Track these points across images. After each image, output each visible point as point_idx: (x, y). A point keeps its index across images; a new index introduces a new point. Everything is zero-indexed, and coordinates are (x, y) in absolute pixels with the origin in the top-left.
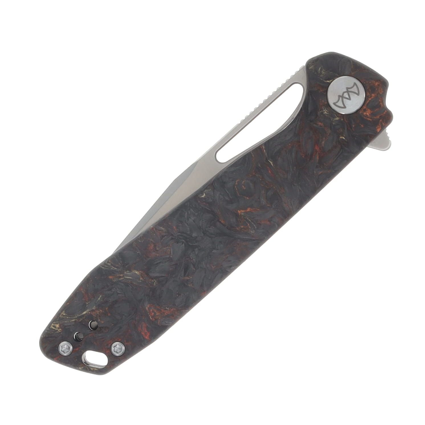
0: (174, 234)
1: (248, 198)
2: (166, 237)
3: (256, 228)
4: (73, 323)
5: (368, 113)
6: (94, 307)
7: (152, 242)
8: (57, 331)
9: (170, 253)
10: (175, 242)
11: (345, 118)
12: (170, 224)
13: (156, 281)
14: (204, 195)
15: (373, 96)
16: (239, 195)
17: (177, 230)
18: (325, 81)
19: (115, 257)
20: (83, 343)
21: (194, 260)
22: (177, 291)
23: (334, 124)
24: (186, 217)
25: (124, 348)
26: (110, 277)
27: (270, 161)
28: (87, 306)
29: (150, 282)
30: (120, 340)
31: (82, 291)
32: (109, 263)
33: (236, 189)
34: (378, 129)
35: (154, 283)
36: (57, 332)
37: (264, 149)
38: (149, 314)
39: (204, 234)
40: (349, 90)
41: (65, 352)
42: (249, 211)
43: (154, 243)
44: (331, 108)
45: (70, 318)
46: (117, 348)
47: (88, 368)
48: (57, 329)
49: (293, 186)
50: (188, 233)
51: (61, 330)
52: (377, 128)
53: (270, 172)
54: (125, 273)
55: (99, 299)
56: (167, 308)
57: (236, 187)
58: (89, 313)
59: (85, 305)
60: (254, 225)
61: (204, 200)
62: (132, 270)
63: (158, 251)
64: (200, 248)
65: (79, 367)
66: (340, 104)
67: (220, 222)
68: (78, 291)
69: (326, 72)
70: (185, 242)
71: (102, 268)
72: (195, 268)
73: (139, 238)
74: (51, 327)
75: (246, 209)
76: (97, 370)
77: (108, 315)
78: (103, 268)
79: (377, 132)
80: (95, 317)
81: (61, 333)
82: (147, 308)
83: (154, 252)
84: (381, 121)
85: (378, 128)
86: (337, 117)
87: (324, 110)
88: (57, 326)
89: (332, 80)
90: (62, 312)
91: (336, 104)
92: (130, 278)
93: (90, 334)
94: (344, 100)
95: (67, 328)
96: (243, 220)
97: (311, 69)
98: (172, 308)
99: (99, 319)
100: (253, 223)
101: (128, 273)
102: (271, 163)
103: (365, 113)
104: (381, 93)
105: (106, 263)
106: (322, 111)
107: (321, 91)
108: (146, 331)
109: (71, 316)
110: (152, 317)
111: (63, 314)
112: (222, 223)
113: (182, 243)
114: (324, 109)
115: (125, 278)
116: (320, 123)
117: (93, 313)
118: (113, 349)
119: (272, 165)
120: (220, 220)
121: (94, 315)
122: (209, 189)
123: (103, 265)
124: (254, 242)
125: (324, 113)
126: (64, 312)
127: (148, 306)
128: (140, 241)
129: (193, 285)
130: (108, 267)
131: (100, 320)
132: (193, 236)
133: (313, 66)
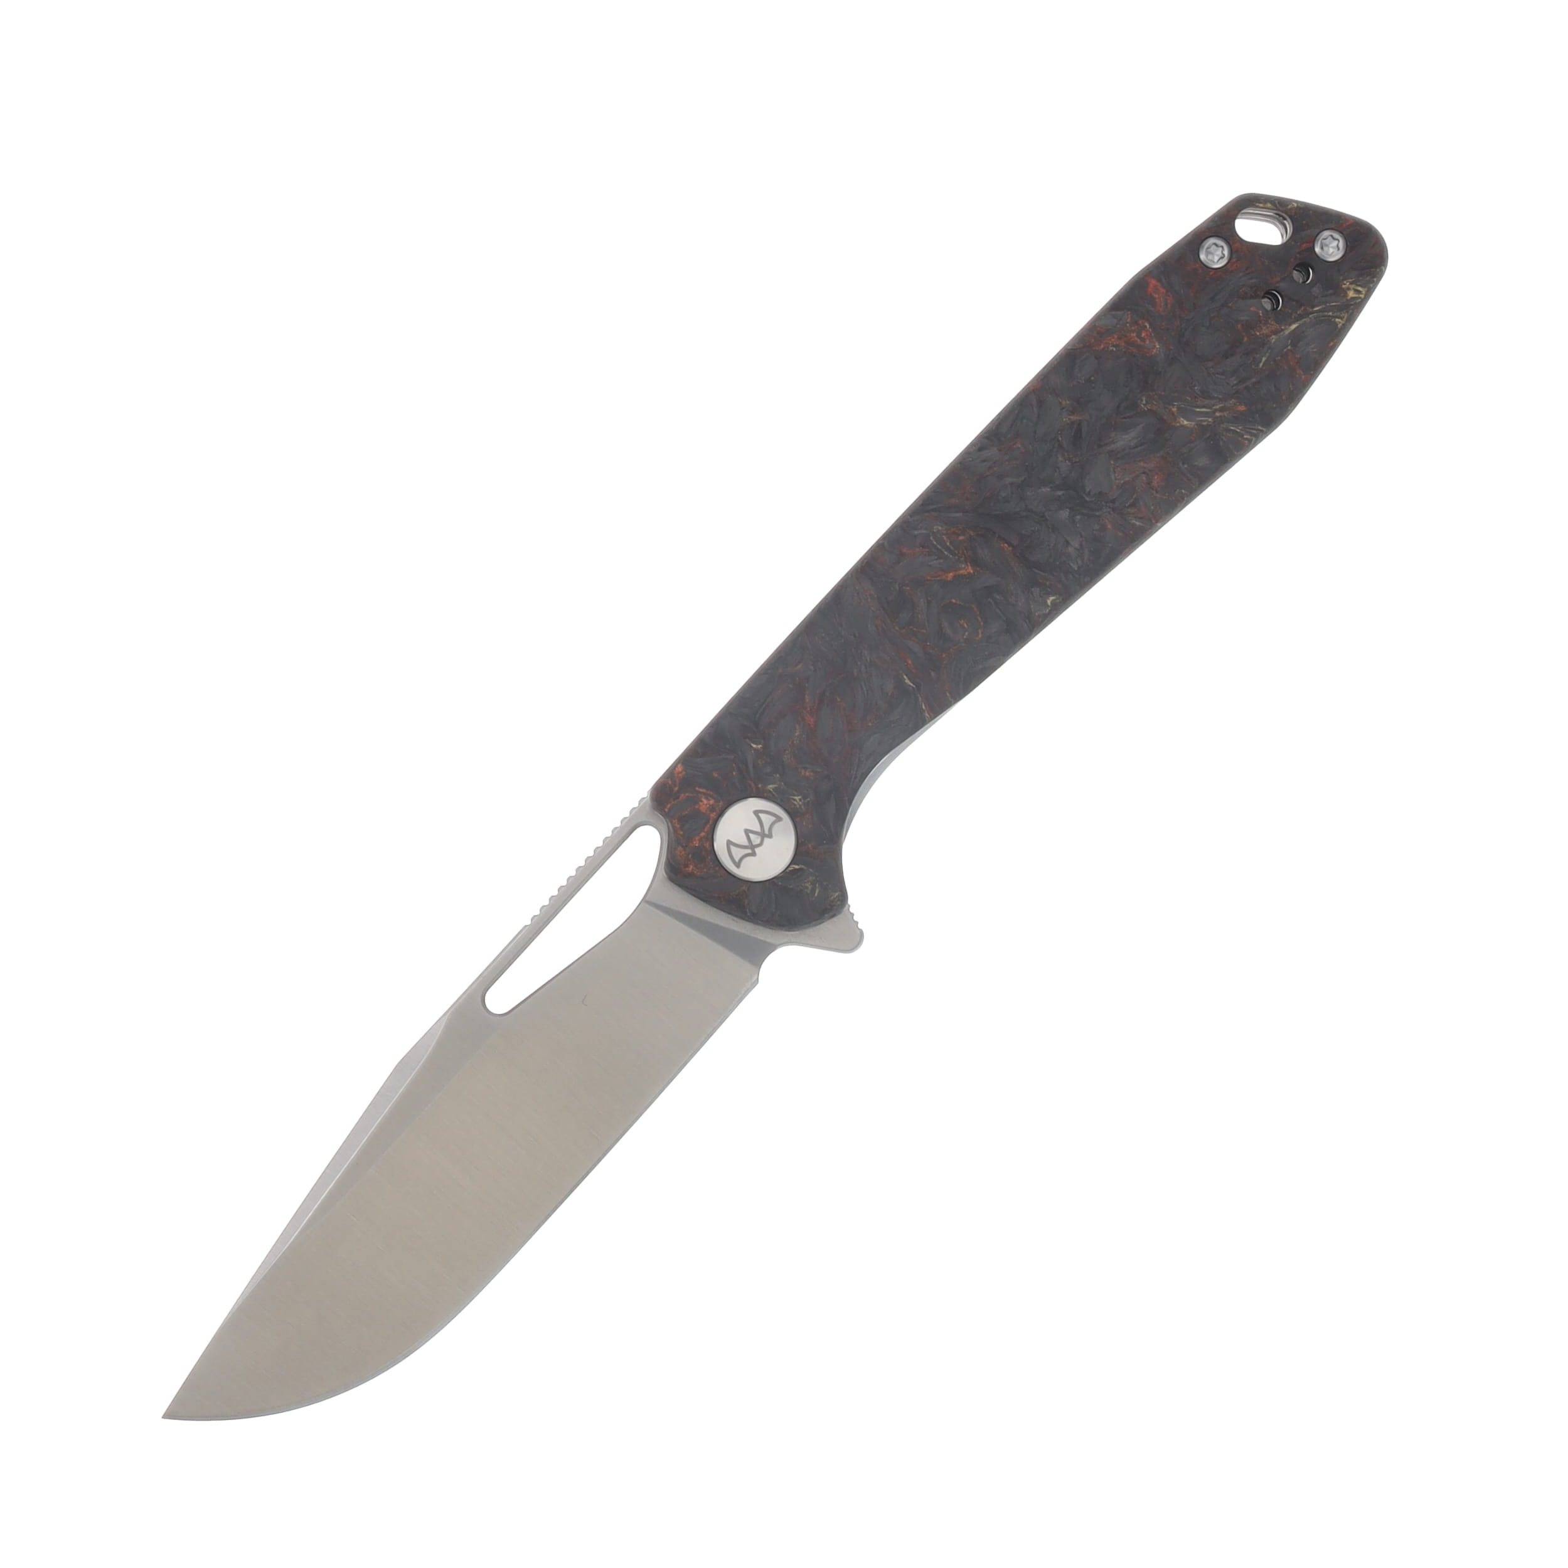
0: (1110, 513)
1: (954, 601)
2: (1127, 505)
3: (931, 538)
4: (1316, 301)
5: (705, 803)
6: (1273, 340)
7: (1157, 492)
8: (1351, 283)
9: (1116, 470)
10: (1106, 493)
11: (754, 790)
12: (1120, 534)
13: (1142, 406)
14: (1049, 602)
15: (698, 842)
16: (973, 606)
17: (1103, 520)
18: (803, 866)
19: (1236, 453)
20: (1292, 260)
21: (1060, 459)
22: (1094, 388)
23: (778, 775)
24: (1086, 551)
25: (1202, 257)
26: (1242, 408)
27: (910, 686)
28: (1290, 341)
29: (1155, 403)
30: (1211, 273)
31: (1302, 373)
32: (1247, 439)
33: (981, 618)
34: (680, 770)
35: (1147, 402)
36: (1350, 280)
37: (926, 712)
38: (1153, 335)
39: (1043, 516)
40: (749, 851)
41: (1330, 238)
42: (950, 573)
43: (1153, 489)
44: (787, 808)
45: (1326, 314)
46: (1218, 255)
47: (1278, 205)
48: (1352, 286)
49: (857, 635)
50: (1078, 517)
51: (1344, 286)
52: (684, 773)
53: (910, 662)
54: (1210, 420)
55: (1264, 359)
56: (1114, 349)
57: (982, 623)
58: (1283, 328)
59: (1295, 345)
60: (935, 543)
61: (1049, 590)
62: (1196, 426)
63: (1144, 473)
64: (1051, 485)
65: (1298, 207)
66: (767, 820)
67: (1010, 544)
68: (1312, 372)
69: (802, 888)
70: (1084, 496)
71: (1262, 426)
72: (1059, 441)
73: (1185, 499)
74: (1366, 289)
75: (955, 576)
76: (1257, 204)
77: (1242, 325)
78: (1260, 428)
79: (683, 764)
80: (1269, 318)
81: (1341, 278)
82: (1158, 346)
83: (1149, 470)
84: (676, 789)
85: (681, 773)
86: (771, 790)
87: (800, 803)
88: (1351, 294)
89: (787, 871)
90: (1343, 325)
91: (774, 819)
92: (1198, 410)
93: (1278, 282)
94: (758, 829)
95: (1331, 291)
96: (961, 552)
97: (836, 892)
98: (1104, 348)
99: (1261, 315)
100: (939, 547)
101: (1205, 421)
102: (907, 681)
103: (712, 802)
104: (680, 848)
105: (1254, 439)
106: (806, 801)
107: (810, 846)
108: (1157, 296)
109: (1323, 316)
110: (1146, 327)
111: (1340, 320)
112: (1007, 543)
113: (1091, 493)
114: (800, 806)
115: (1210, 408)
116: (807, 774)
117: (1274, 326)
118: (1226, 252)
119: (905, 677)
120: (1010, 549)
121: (1273, 323)
122: (1039, 616)
123: (1261, 434)
124: (932, 507)
125: (800, 797)
126: (1340, 326)
127: (1155, 351)
128: (1183, 491)
129: (1061, 403)
130: (1248, 430)
131: (1258, 313)
132: (1068, 510)
133: (832, 898)
